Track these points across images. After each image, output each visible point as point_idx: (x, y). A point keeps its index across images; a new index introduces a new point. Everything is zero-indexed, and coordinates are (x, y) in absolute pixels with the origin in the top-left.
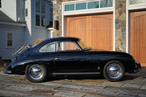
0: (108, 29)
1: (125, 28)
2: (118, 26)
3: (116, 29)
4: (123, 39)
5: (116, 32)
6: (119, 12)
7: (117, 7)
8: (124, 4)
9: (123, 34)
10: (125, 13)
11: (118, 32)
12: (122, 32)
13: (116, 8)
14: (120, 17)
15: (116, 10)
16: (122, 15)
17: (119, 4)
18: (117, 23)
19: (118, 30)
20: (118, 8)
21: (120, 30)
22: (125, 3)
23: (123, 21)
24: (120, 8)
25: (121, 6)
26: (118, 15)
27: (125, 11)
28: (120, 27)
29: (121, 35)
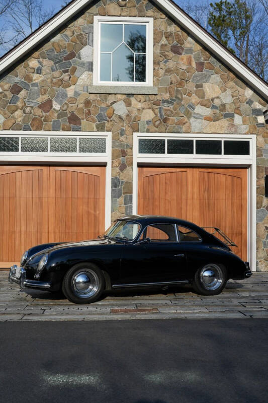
1: (131, 198)
2: (118, 191)
3: (113, 197)
5: (113, 203)
6: (120, 164)
7: (115, 155)
8: (129, 150)
9: (127, 208)
10: (131, 167)
11: (118, 203)
12: (125, 204)
13: (114, 157)
14: (121, 174)
15: (114, 161)
16: (125, 172)
17: (120, 149)
18: (115, 187)
19: (118, 199)
20: (118, 157)
21: (121, 200)
22: (131, 149)
23: (126, 182)
24: (121, 158)
25: (124, 153)
26: (118, 169)
27: (131, 164)
28: (121, 195)
29: (124, 210)
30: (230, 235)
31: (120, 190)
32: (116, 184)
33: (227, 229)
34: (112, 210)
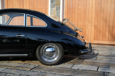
0: (44, 7)
1: (59, 7)
3: (51, 7)
4: (57, 17)
5: (51, 10)
11: (53, 10)
12: (56, 11)
18: (52, 2)
19: (53, 8)
21: (55, 9)
28: (55, 6)
29: (56, 14)
30: (112, 27)
31: (54, 4)
32: (52, 1)
33: (110, 23)
34: (50, 13)
